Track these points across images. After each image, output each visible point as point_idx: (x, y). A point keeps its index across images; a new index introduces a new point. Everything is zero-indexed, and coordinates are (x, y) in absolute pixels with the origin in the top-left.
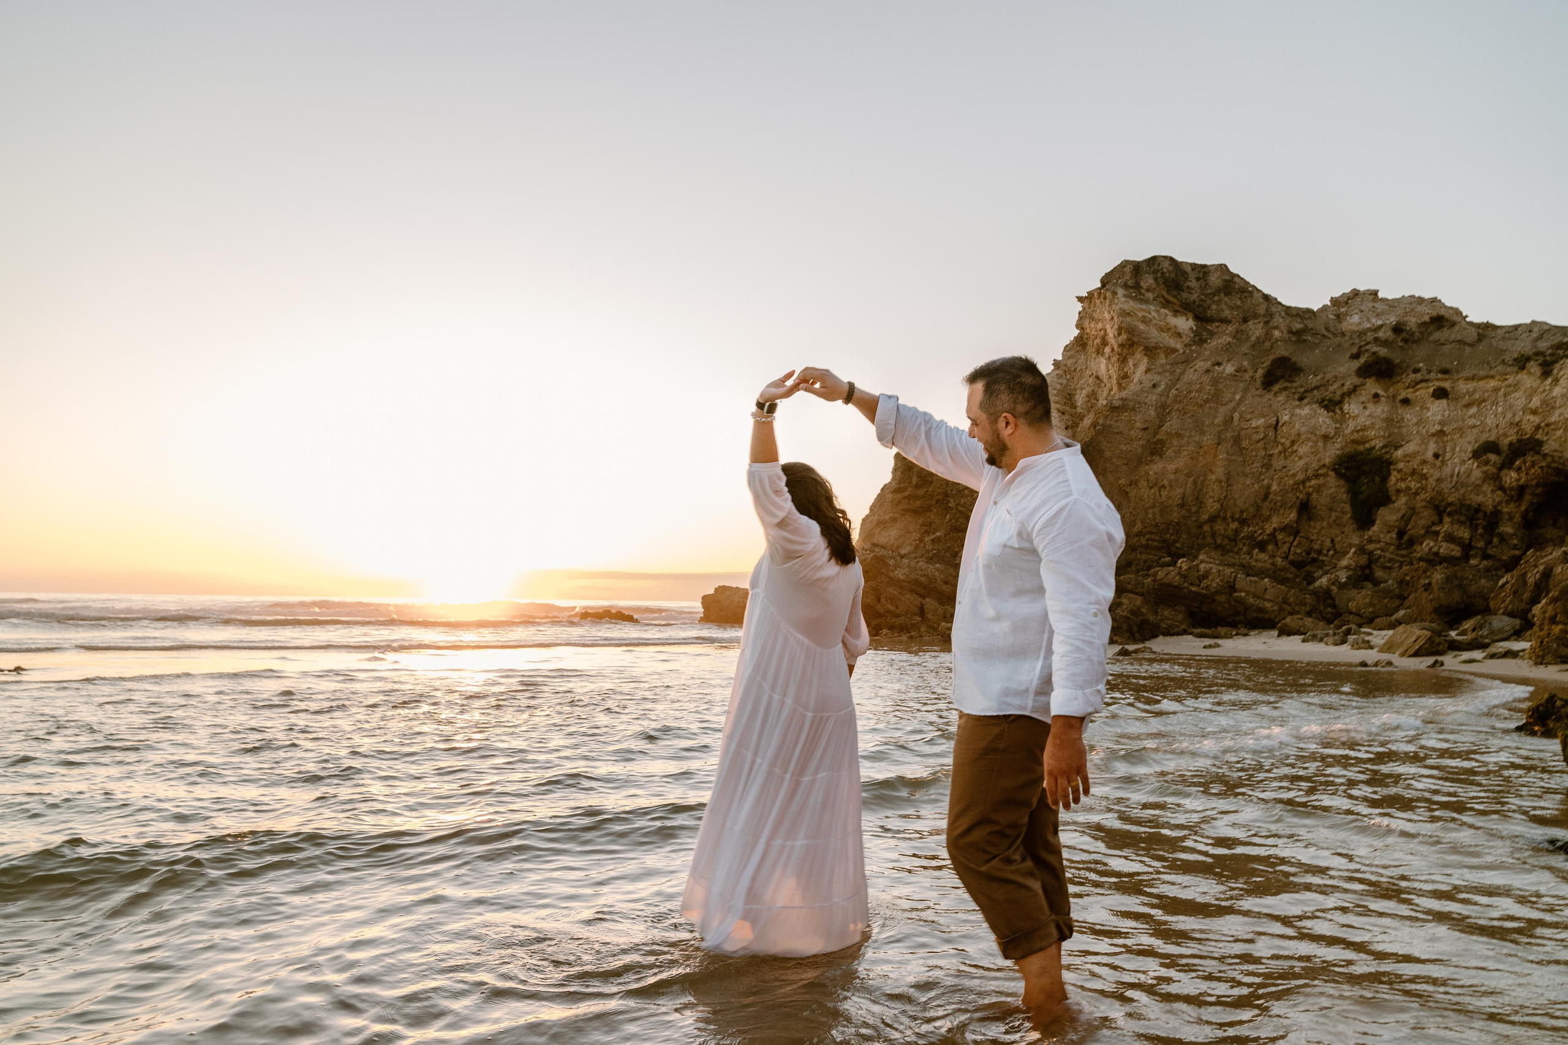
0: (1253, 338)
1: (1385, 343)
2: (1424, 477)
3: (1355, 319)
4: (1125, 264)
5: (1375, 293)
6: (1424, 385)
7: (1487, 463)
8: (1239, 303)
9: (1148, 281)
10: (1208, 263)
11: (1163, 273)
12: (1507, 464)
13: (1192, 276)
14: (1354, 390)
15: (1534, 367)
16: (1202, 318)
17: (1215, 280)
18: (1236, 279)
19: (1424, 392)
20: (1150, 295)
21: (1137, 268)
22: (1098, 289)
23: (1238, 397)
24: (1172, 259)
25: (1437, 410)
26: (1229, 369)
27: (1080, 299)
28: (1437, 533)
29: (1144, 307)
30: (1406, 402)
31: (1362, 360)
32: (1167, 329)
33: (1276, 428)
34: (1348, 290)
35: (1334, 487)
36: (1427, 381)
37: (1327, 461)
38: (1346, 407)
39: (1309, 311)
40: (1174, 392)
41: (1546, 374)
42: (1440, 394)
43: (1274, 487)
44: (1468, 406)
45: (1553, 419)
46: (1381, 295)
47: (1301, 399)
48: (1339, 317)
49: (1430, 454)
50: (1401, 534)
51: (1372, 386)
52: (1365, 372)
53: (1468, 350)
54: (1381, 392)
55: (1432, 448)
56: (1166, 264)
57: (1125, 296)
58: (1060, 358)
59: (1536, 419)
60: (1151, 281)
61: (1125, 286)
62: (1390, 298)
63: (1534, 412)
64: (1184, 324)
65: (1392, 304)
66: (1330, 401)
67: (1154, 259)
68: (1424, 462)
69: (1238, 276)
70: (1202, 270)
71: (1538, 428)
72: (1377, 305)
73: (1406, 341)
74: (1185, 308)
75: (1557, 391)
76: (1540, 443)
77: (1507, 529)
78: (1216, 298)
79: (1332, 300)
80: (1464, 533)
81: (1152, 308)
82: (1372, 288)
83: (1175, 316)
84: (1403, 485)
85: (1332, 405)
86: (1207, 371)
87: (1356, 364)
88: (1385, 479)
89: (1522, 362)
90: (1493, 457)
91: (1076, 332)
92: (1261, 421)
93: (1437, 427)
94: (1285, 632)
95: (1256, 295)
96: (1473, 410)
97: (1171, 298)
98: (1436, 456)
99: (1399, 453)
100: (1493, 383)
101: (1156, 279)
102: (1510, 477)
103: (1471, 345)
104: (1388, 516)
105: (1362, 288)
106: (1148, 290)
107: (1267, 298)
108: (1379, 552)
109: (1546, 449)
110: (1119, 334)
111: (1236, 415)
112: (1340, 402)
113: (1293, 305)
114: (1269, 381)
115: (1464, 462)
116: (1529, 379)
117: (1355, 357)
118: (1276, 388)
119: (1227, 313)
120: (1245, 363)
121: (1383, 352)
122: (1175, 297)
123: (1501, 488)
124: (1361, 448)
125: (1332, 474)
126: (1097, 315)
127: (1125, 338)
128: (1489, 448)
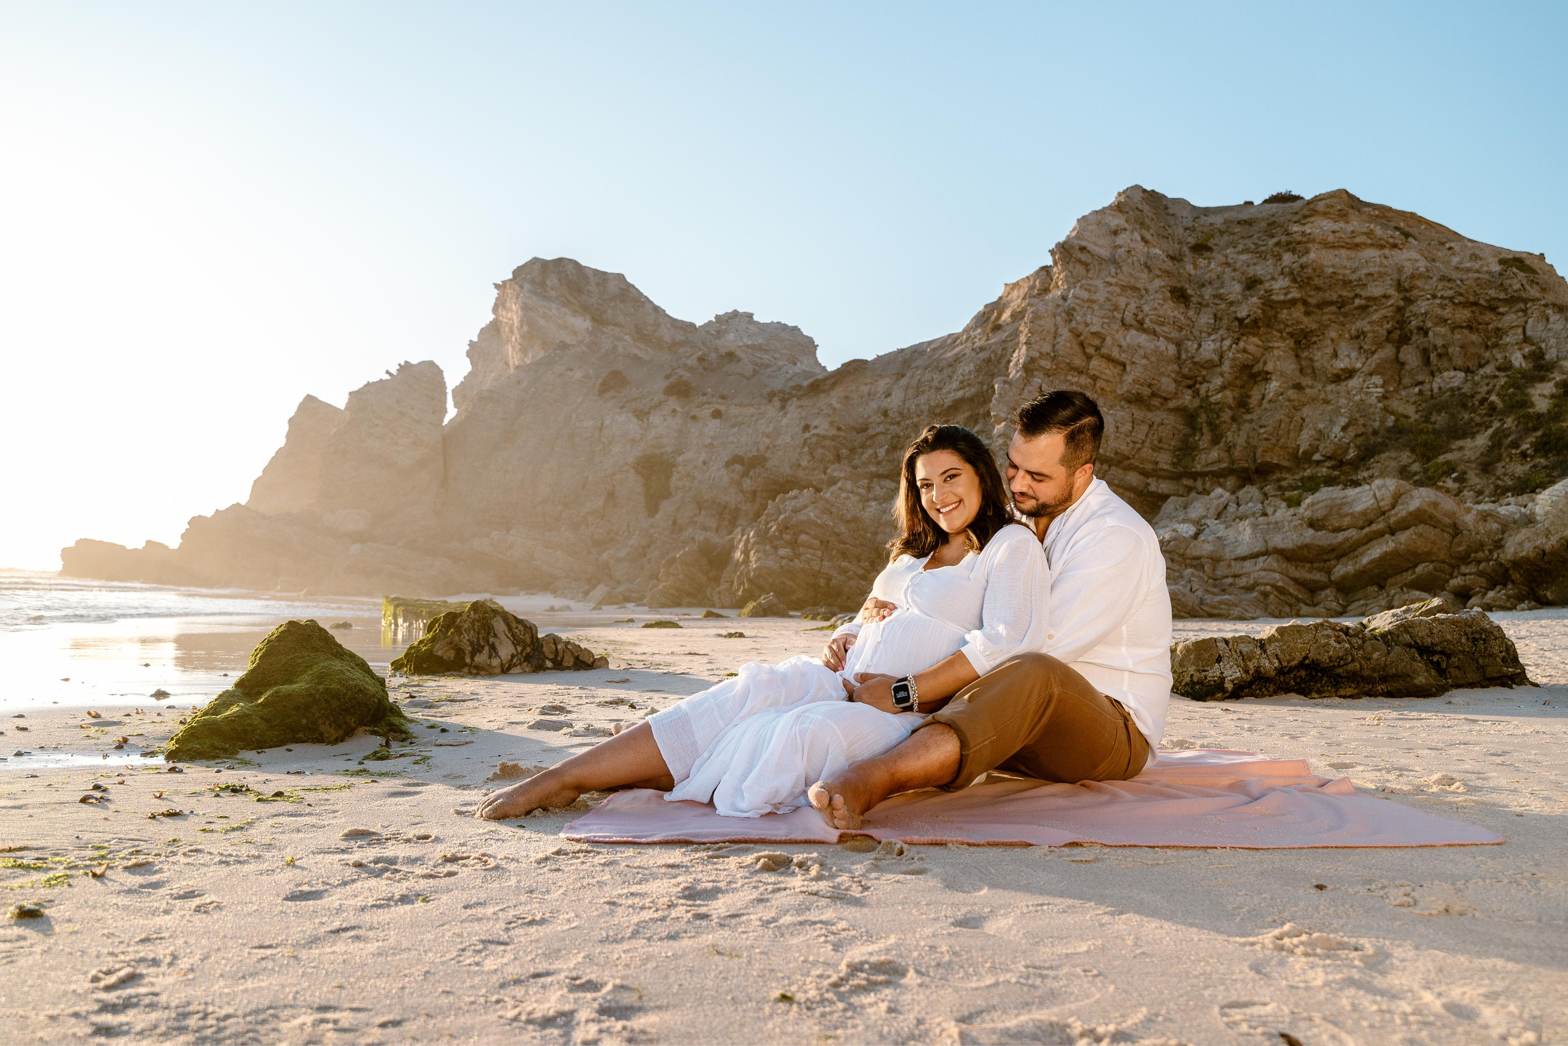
0: (603, 351)
1: (691, 369)
2: (694, 478)
4: (535, 260)
5: (750, 316)
6: (707, 406)
7: (733, 471)
8: (632, 310)
9: (552, 280)
10: (609, 271)
11: (567, 275)
12: (745, 474)
13: (594, 280)
14: (659, 405)
15: (777, 403)
16: (599, 320)
17: (613, 287)
18: (631, 289)
19: (707, 411)
20: (553, 293)
21: (545, 267)
22: (510, 280)
23: (579, 400)
24: (576, 264)
25: (713, 425)
26: (578, 374)
27: (497, 286)
28: (696, 522)
29: (545, 304)
30: (694, 418)
31: (672, 380)
32: (565, 327)
33: (601, 429)
34: (730, 310)
35: (633, 482)
36: (709, 403)
37: (632, 460)
38: (651, 418)
39: (692, 325)
40: (533, 389)
41: (783, 407)
42: (717, 414)
43: (590, 478)
44: (733, 426)
45: (777, 443)
46: (756, 318)
47: (622, 407)
49: (701, 460)
50: (675, 522)
51: (673, 403)
52: (671, 390)
53: (745, 381)
54: (678, 408)
55: (703, 456)
56: (570, 266)
57: (530, 291)
58: (475, 339)
59: (767, 441)
60: (556, 281)
61: (533, 282)
62: (762, 321)
63: (768, 436)
64: (582, 324)
65: (763, 327)
66: (641, 411)
67: (560, 260)
68: (696, 467)
69: (633, 286)
70: (603, 277)
71: (768, 448)
72: (751, 327)
73: (705, 369)
74: (585, 309)
75: (784, 421)
76: (765, 460)
78: (612, 304)
79: (717, 317)
81: (554, 305)
82: (749, 311)
83: (574, 316)
84: (680, 484)
85: (641, 415)
86: (561, 375)
87: (667, 383)
88: (668, 478)
89: (772, 395)
90: (738, 467)
91: (492, 317)
92: (591, 422)
93: (709, 441)
95: (648, 305)
96: (735, 429)
97: (571, 299)
98: (704, 463)
99: (680, 459)
100: (752, 410)
101: (560, 280)
102: (747, 484)
103: (748, 379)
104: (667, 507)
105: (741, 310)
106: (552, 289)
107: (657, 309)
108: (656, 535)
109: (769, 465)
110: (522, 326)
111: (574, 416)
112: (648, 413)
113: (679, 318)
114: (605, 388)
115: (719, 469)
116: (771, 410)
117: (667, 377)
118: (607, 395)
119: (621, 319)
120: (591, 372)
121: (687, 375)
122: (576, 298)
123: (742, 491)
124: (657, 452)
125: (632, 470)
126: (508, 305)
127: (526, 328)
128: (737, 460)
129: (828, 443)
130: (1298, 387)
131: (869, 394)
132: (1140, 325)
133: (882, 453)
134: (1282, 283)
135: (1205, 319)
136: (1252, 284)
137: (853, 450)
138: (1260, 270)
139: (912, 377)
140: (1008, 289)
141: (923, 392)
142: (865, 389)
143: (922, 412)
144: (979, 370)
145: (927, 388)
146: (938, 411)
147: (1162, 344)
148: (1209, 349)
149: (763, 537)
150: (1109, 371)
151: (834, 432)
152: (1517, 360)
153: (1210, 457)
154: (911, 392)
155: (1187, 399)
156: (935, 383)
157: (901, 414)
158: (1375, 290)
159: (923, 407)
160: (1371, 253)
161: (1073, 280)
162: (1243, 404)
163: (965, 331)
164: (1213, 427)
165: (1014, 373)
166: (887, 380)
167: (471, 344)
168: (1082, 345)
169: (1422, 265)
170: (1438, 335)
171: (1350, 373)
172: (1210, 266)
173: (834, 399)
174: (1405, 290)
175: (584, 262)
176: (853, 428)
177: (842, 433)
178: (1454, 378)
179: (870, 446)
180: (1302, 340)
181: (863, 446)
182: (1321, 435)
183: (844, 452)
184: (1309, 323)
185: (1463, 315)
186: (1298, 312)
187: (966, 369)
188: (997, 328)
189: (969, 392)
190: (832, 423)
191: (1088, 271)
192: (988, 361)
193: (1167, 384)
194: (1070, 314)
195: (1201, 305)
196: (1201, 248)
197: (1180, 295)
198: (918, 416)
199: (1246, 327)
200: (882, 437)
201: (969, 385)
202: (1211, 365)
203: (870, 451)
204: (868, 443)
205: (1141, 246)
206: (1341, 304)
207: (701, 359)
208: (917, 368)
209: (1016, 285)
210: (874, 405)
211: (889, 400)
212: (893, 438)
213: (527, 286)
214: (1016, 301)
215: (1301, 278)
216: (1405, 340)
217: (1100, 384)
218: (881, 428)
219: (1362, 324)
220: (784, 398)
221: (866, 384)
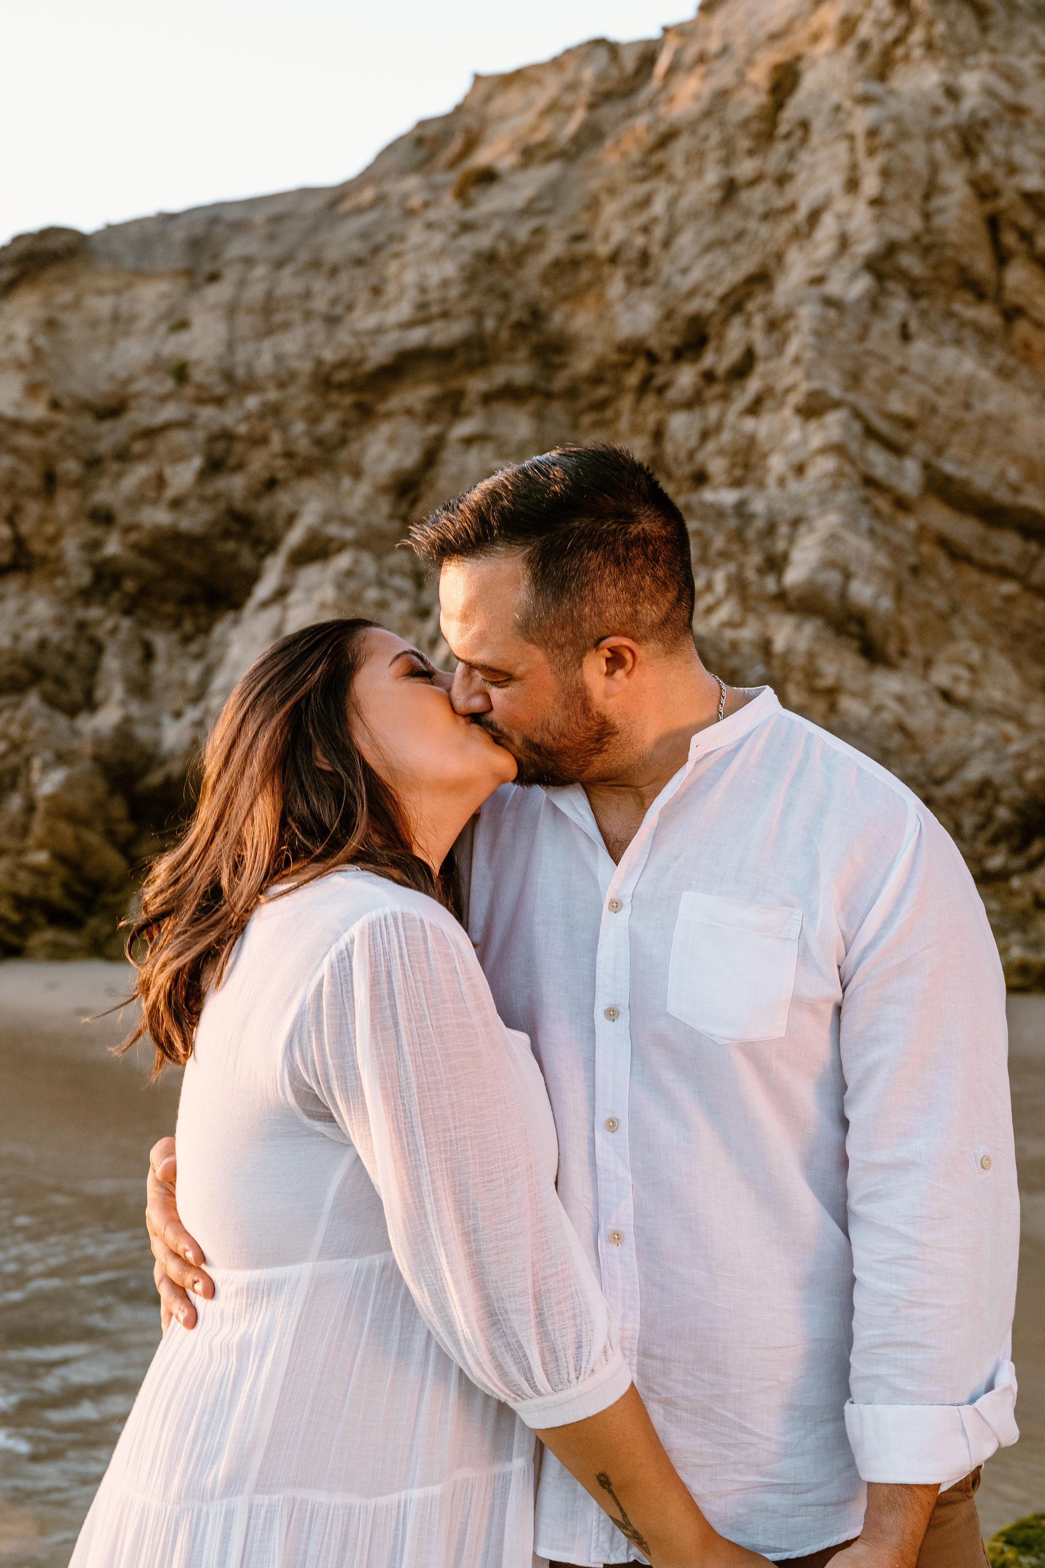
129: (24, 440)
131: (116, 318)
137: (93, 464)
139: (242, 283)
140: (483, 88)
141: (286, 326)
142: (102, 305)
143: (293, 375)
144: (471, 277)
145: (296, 316)
146: (343, 375)
151: (37, 411)
154: (245, 323)
156: (320, 304)
157: (228, 376)
159: (296, 364)
163: (368, 176)
166: (163, 286)
168: (993, 223)
173: (18, 321)
176: (85, 407)
177: (60, 418)
179: (143, 457)
181: (124, 456)
183: (70, 467)
187: (425, 272)
190: (33, 389)
191: (985, 29)
192: (490, 258)
194: (969, 136)
198: (281, 385)
200: (179, 437)
201: (445, 315)
203: (141, 472)
204: (138, 447)
208: (249, 261)
210: (136, 350)
211: (184, 337)
212: (213, 439)
217: (1023, 328)
218: (170, 412)
221: (101, 292)
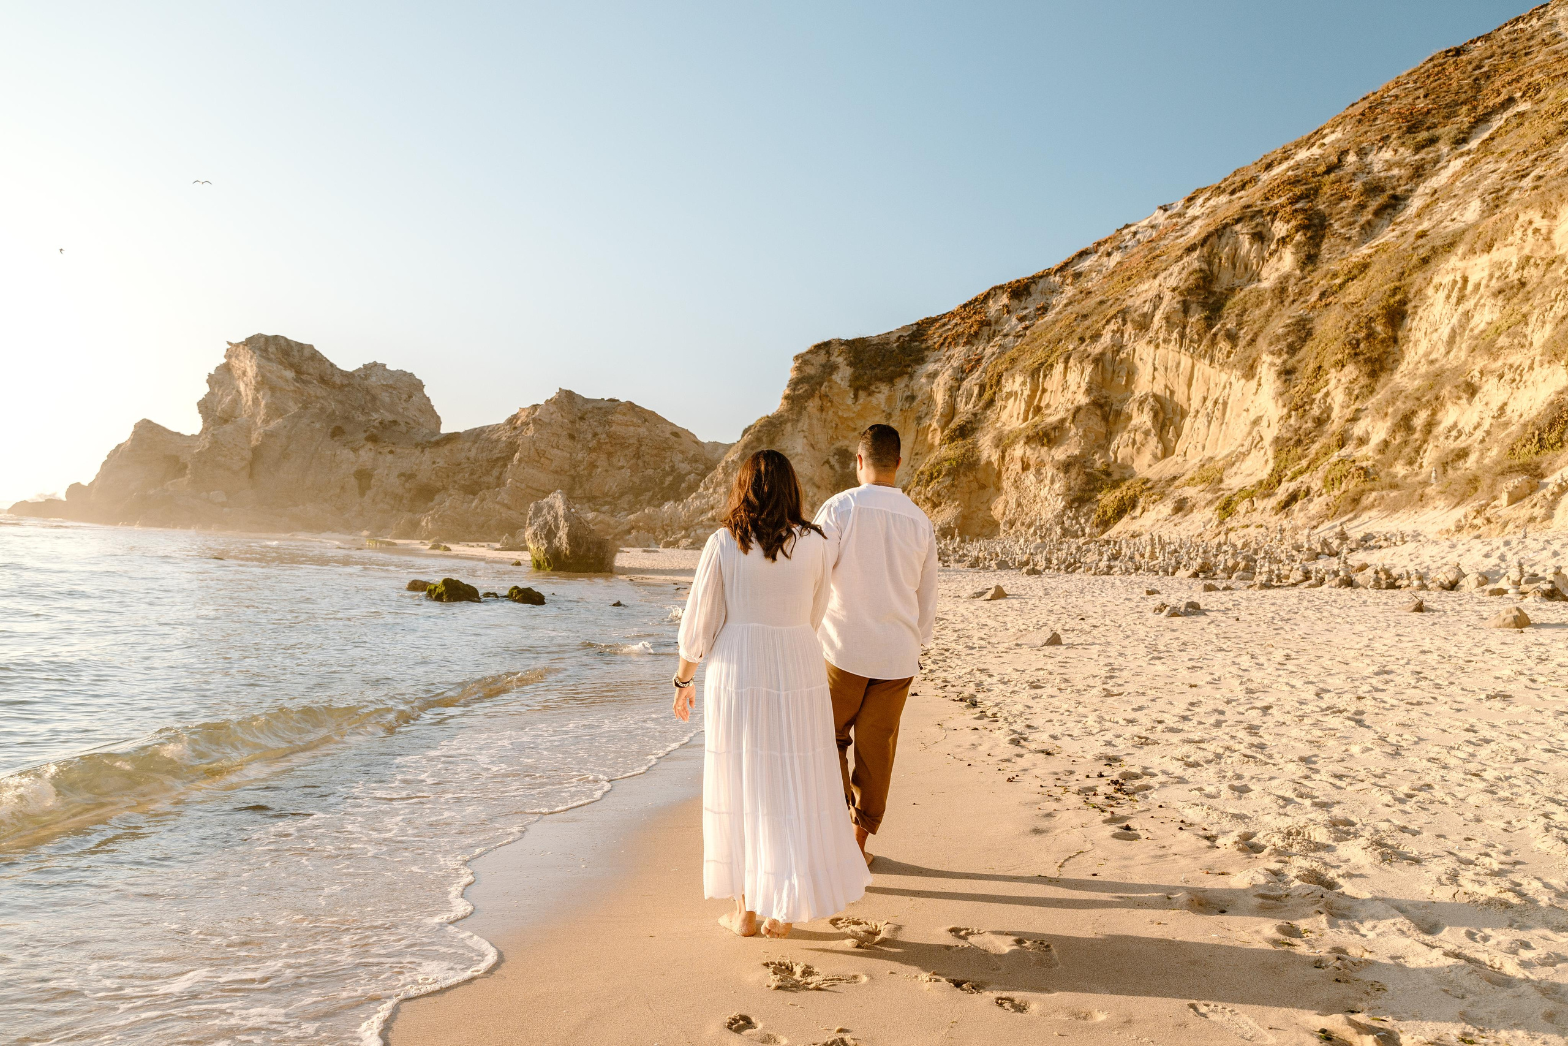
1: (374, 427)
2: (382, 481)
3: (374, 379)
4: (260, 335)
5: (384, 366)
6: (386, 447)
7: (401, 480)
8: (318, 366)
9: (272, 348)
10: (304, 343)
11: (281, 346)
12: (407, 481)
13: (296, 349)
14: (363, 446)
15: (419, 448)
16: (299, 372)
17: (307, 352)
18: (317, 353)
19: (386, 450)
20: (273, 357)
21: (267, 339)
22: (242, 343)
23: (321, 440)
25: (390, 457)
26: (318, 426)
27: (230, 343)
28: (384, 501)
29: (268, 362)
30: (380, 453)
32: (281, 377)
33: (335, 456)
34: (372, 362)
35: (353, 482)
37: (352, 472)
38: (360, 452)
39: (351, 373)
41: (423, 451)
42: (391, 452)
44: (399, 458)
45: (421, 468)
46: (387, 367)
47: (344, 446)
48: (366, 377)
49: (385, 474)
50: (373, 500)
51: (370, 445)
52: (368, 439)
54: (372, 448)
55: (386, 472)
56: (282, 342)
57: (260, 354)
58: (212, 372)
59: (416, 467)
60: (274, 349)
61: (260, 349)
62: (391, 370)
63: (416, 465)
64: (290, 374)
66: (355, 448)
67: (276, 337)
68: (383, 476)
70: (301, 346)
71: (417, 470)
72: (385, 373)
74: (291, 366)
75: (423, 458)
76: (416, 475)
77: (405, 501)
78: (306, 363)
79: (364, 366)
80: (392, 502)
81: (275, 364)
83: (285, 370)
84: (376, 483)
85: (355, 450)
86: (309, 425)
87: (365, 435)
88: (370, 480)
89: (417, 445)
90: (403, 478)
91: (224, 361)
92: (329, 451)
93: (389, 464)
94: (334, 531)
95: (327, 363)
96: (401, 460)
97: (283, 360)
98: (387, 475)
99: (375, 472)
100: (408, 451)
101: (277, 348)
102: (407, 485)
104: (370, 494)
106: (272, 353)
107: (332, 365)
108: (366, 506)
110: (255, 375)
111: (319, 448)
112: (358, 450)
113: (341, 368)
114: (334, 435)
116: (417, 452)
117: (365, 431)
118: (335, 438)
119: (311, 371)
120: (324, 425)
121: (375, 431)
122: (286, 359)
123: (405, 488)
124: (364, 468)
126: (241, 358)
127: (259, 378)
128: (402, 475)
130: (607, 471)
131: (461, 449)
132: (558, 447)
133: (467, 475)
134: (604, 436)
135: (579, 446)
136: (595, 435)
138: (599, 430)
139: (480, 442)
147: (565, 454)
148: (580, 456)
149: (433, 519)
150: (547, 462)
152: (667, 468)
153: (578, 492)
154: (479, 449)
155: (573, 472)
158: (631, 441)
160: (632, 428)
161: (536, 431)
162: (590, 475)
163: (503, 425)
164: (580, 483)
165: (515, 462)
166: (468, 443)
167: (210, 375)
169: (647, 433)
170: (647, 458)
171: (623, 467)
172: (583, 426)
173: (446, 450)
174: (640, 441)
175: (289, 338)
176: (455, 464)
178: (650, 472)
180: (610, 455)
182: (611, 488)
184: (611, 449)
185: (656, 451)
186: (608, 446)
187: (501, 445)
188: (515, 428)
189: (503, 455)
190: (445, 461)
193: (567, 467)
194: (534, 443)
195: (579, 441)
196: (582, 418)
197: (572, 437)
199: (591, 450)
202: (581, 462)
205: (560, 418)
206: (621, 444)
207: (381, 423)
208: (481, 439)
209: (523, 410)
210: (463, 454)
211: (470, 453)
213: (258, 352)
214: (523, 418)
215: (608, 435)
216: (639, 458)
219: (627, 452)
220: (423, 446)
221: (460, 444)
